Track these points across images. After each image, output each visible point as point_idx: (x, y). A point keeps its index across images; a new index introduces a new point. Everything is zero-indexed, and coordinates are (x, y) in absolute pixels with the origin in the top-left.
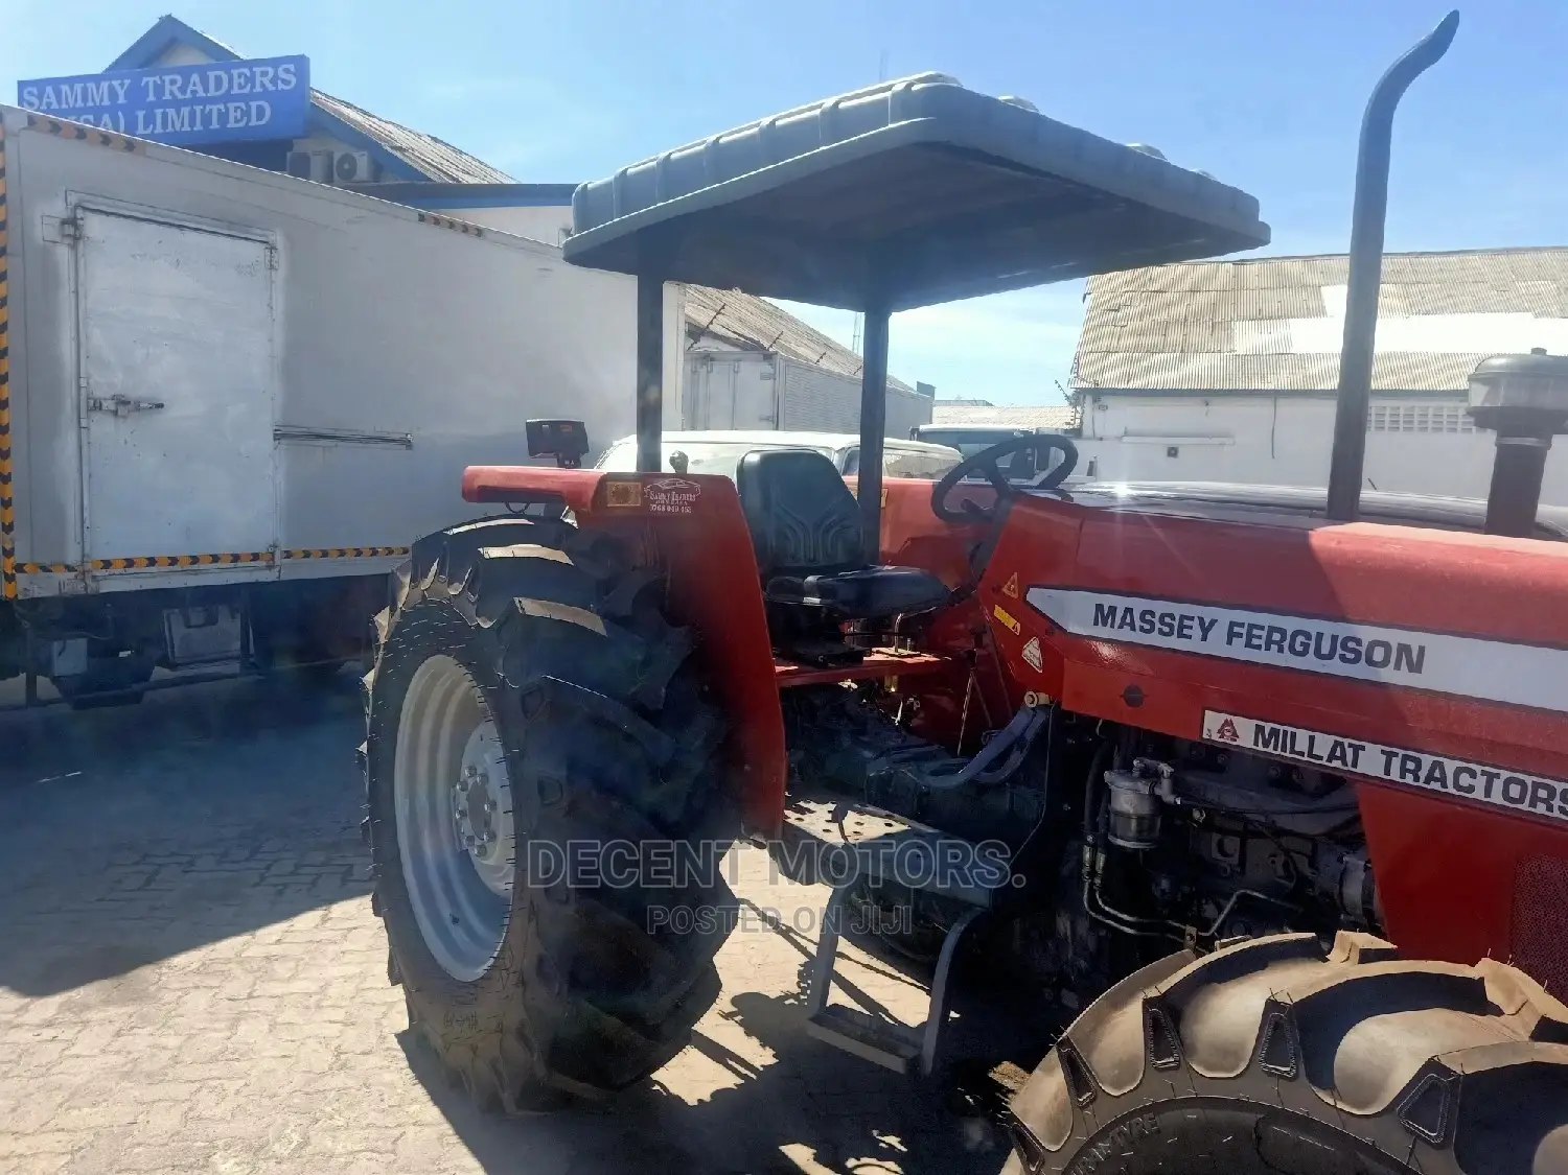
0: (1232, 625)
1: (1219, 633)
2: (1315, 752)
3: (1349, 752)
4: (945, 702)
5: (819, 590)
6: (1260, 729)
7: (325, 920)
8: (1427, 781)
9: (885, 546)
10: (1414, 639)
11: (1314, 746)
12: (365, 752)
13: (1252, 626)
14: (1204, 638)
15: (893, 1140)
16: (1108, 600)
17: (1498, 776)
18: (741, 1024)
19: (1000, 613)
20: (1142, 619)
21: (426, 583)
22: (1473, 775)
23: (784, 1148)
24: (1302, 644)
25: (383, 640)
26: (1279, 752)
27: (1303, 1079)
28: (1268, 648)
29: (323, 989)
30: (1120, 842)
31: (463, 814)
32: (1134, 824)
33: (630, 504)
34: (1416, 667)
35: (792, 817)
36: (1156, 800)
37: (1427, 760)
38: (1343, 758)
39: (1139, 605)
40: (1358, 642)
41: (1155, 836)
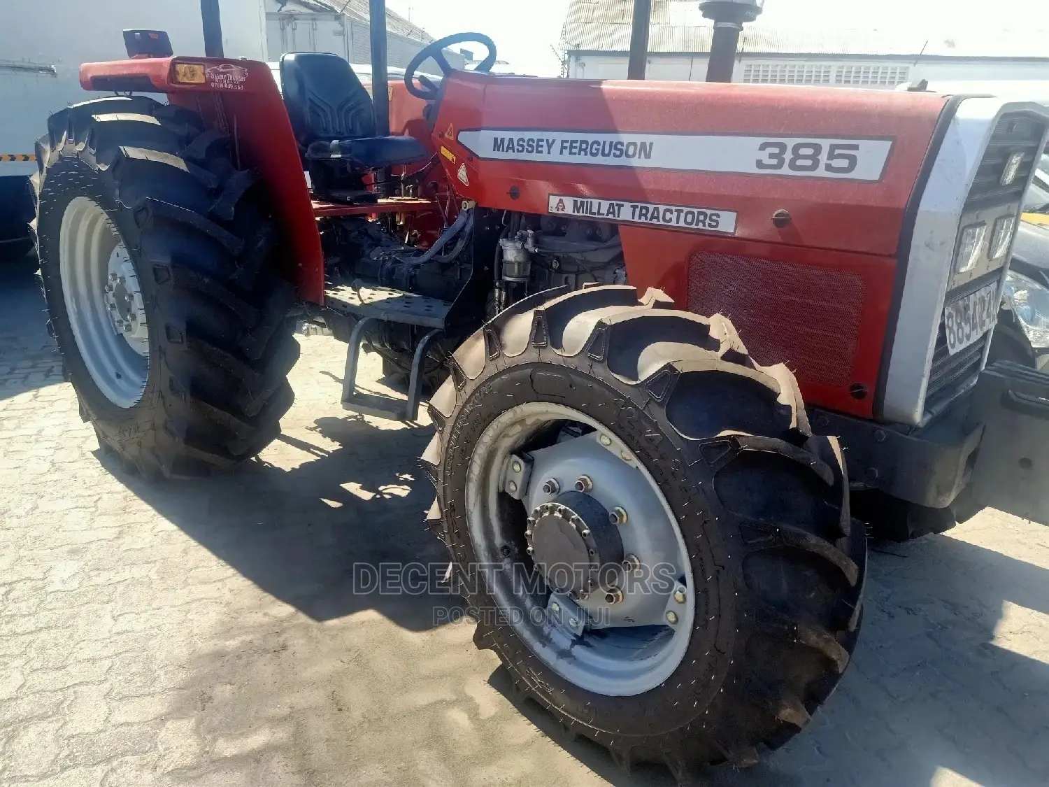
0: (563, 142)
1: (556, 148)
2: (602, 212)
3: (616, 208)
5: (341, 149)
6: (575, 202)
7: (36, 397)
8: (651, 220)
10: (647, 138)
11: (601, 207)
12: (40, 274)
13: (573, 142)
14: (549, 153)
15: (407, 476)
16: (500, 134)
17: (682, 211)
18: (320, 432)
19: (444, 150)
20: (518, 145)
21: (60, 147)
22: (671, 212)
23: (341, 485)
24: (596, 149)
25: (38, 192)
26: (584, 214)
27: (549, 346)
28: (579, 154)
29: (40, 432)
30: (511, 279)
31: (112, 306)
32: (516, 266)
33: (196, 81)
34: (648, 156)
35: (330, 293)
36: (526, 251)
37: (651, 207)
38: (613, 213)
39: (516, 135)
40: (622, 144)
41: (528, 273)
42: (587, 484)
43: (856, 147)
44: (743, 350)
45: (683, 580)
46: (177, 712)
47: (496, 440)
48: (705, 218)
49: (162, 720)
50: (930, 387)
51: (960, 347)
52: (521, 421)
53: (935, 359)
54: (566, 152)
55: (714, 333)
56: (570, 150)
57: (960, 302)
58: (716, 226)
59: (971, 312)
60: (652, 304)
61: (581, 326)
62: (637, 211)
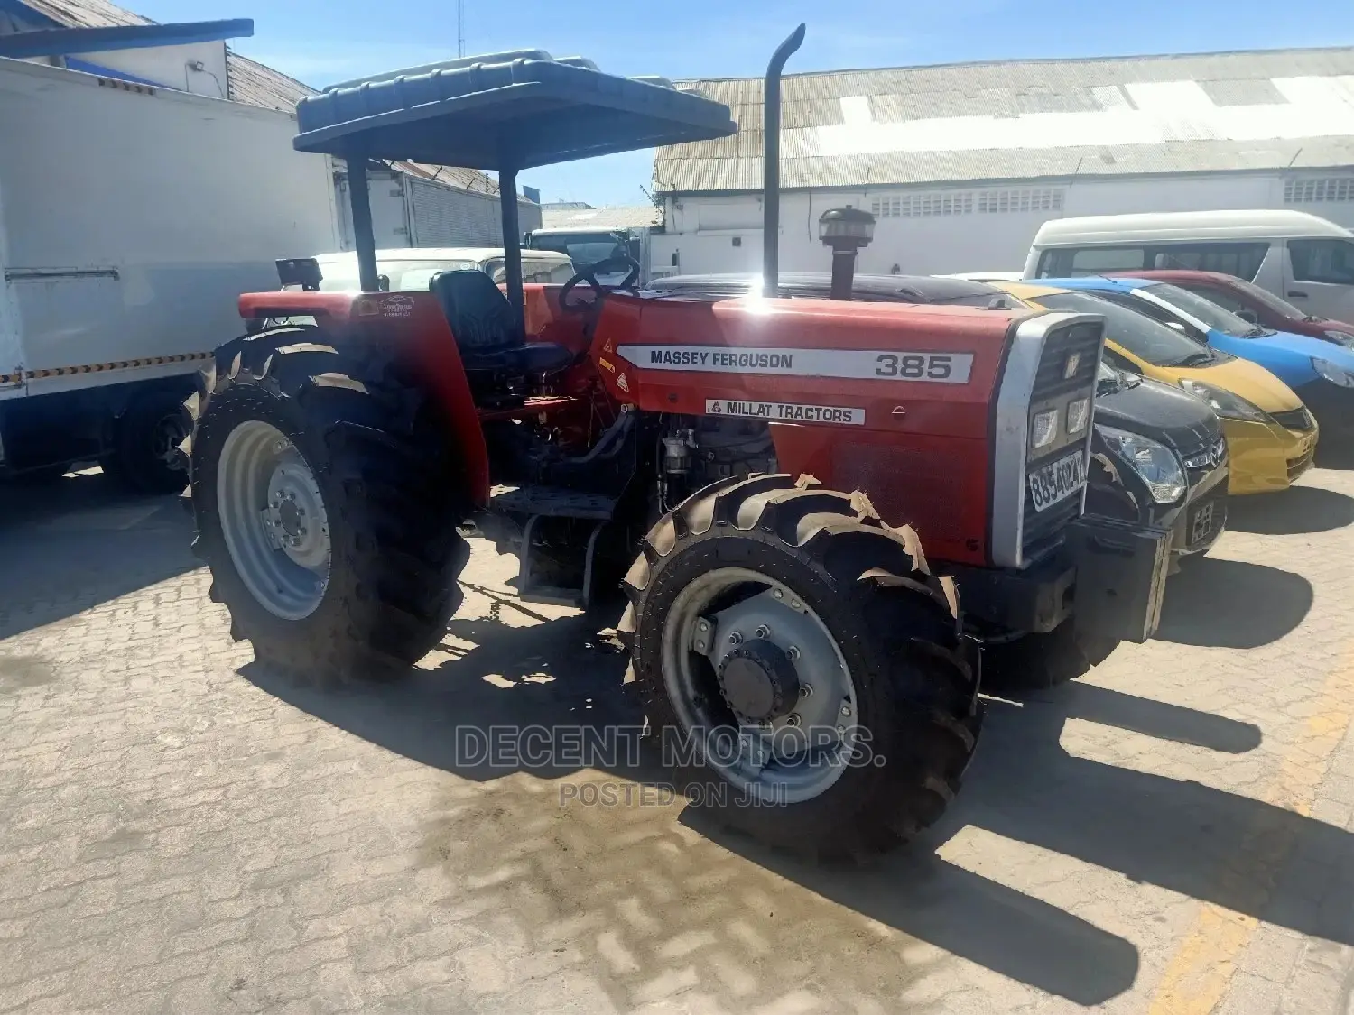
0: (715, 355)
1: (709, 360)
2: (753, 411)
3: (765, 408)
4: (578, 429)
6: (729, 404)
8: (796, 417)
9: (529, 329)
10: (788, 352)
11: (751, 408)
12: (189, 497)
13: (723, 355)
14: (703, 363)
16: (657, 348)
17: (821, 409)
19: (603, 362)
20: (674, 357)
21: (232, 375)
22: (812, 410)
24: (745, 361)
25: (196, 418)
26: (738, 414)
27: (729, 524)
28: (731, 365)
30: (673, 472)
31: (277, 522)
32: (679, 461)
33: (372, 313)
34: (789, 365)
36: (687, 447)
37: (795, 407)
38: (763, 412)
39: (672, 349)
40: (766, 356)
41: (689, 466)
42: (766, 632)
43: (949, 359)
44: (876, 516)
45: (848, 699)
46: (424, 863)
47: (686, 605)
48: (840, 415)
49: (414, 870)
50: (1024, 538)
51: (1045, 505)
52: (707, 586)
53: (1026, 515)
54: (719, 363)
55: (854, 506)
56: (722, 362)
57: (1044, 470)
58: (850, 420)
59: (1055, 477)
60: (806, 486)
61: (754, 506)
62: (784, 409)
